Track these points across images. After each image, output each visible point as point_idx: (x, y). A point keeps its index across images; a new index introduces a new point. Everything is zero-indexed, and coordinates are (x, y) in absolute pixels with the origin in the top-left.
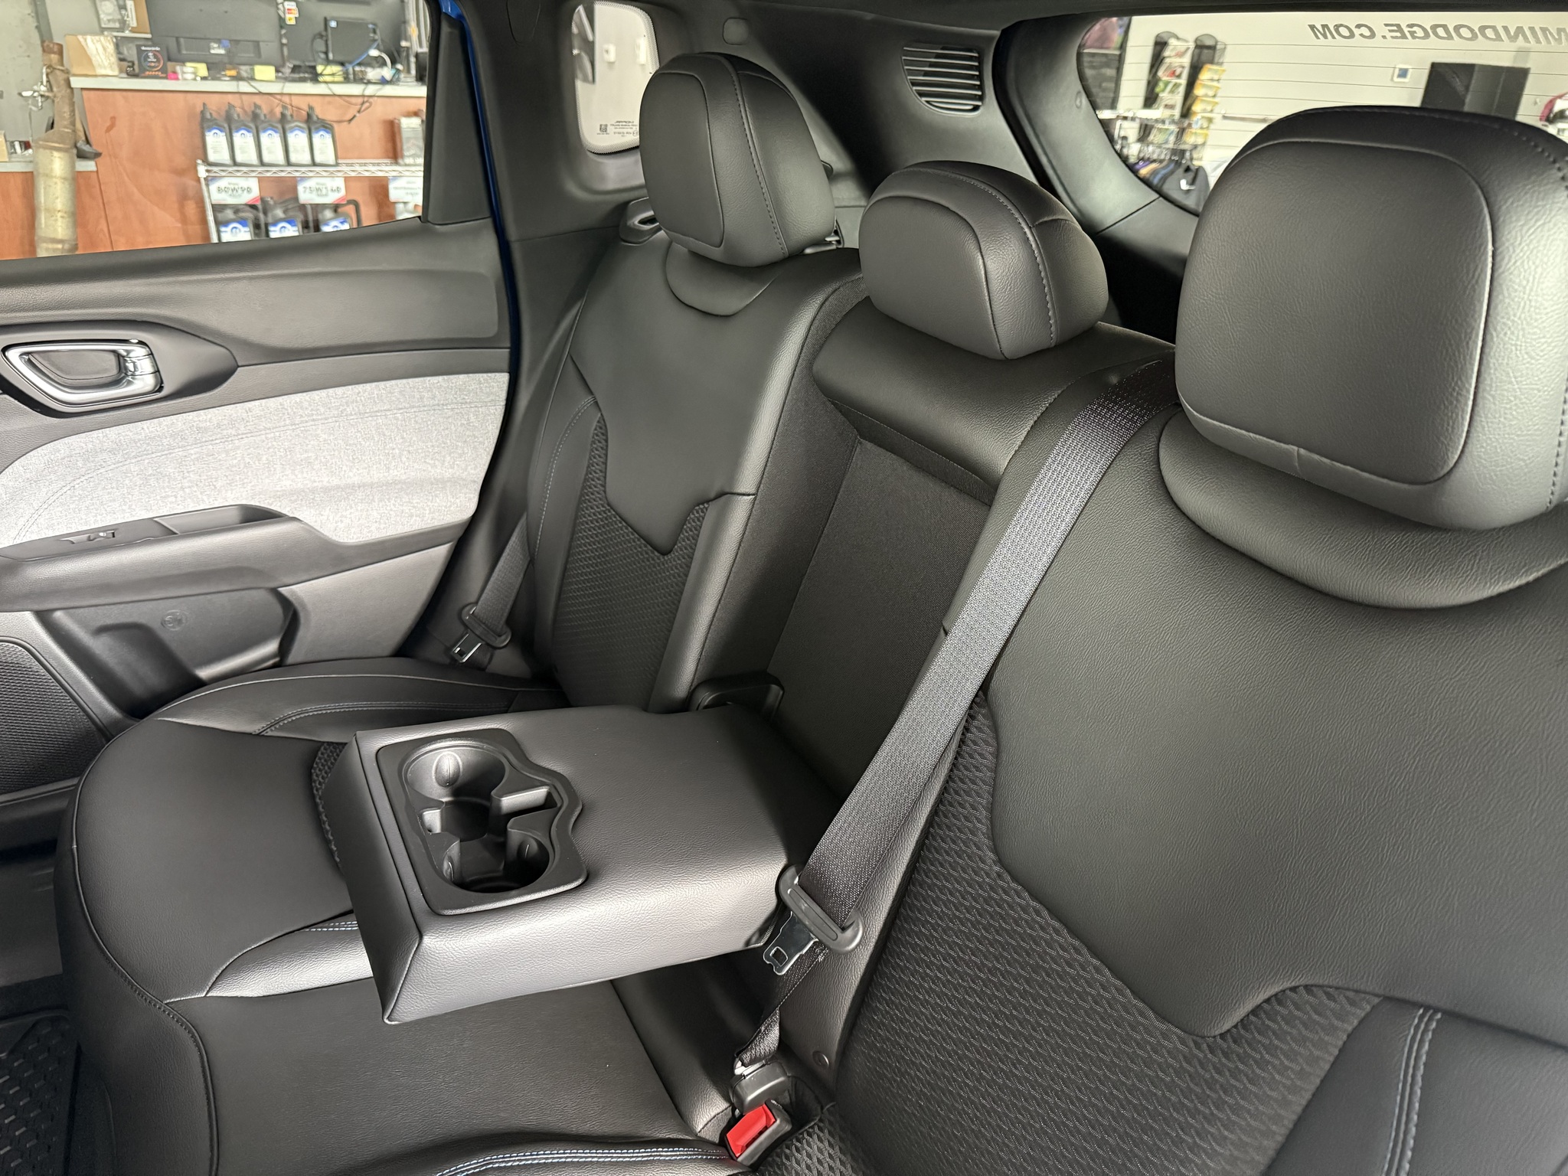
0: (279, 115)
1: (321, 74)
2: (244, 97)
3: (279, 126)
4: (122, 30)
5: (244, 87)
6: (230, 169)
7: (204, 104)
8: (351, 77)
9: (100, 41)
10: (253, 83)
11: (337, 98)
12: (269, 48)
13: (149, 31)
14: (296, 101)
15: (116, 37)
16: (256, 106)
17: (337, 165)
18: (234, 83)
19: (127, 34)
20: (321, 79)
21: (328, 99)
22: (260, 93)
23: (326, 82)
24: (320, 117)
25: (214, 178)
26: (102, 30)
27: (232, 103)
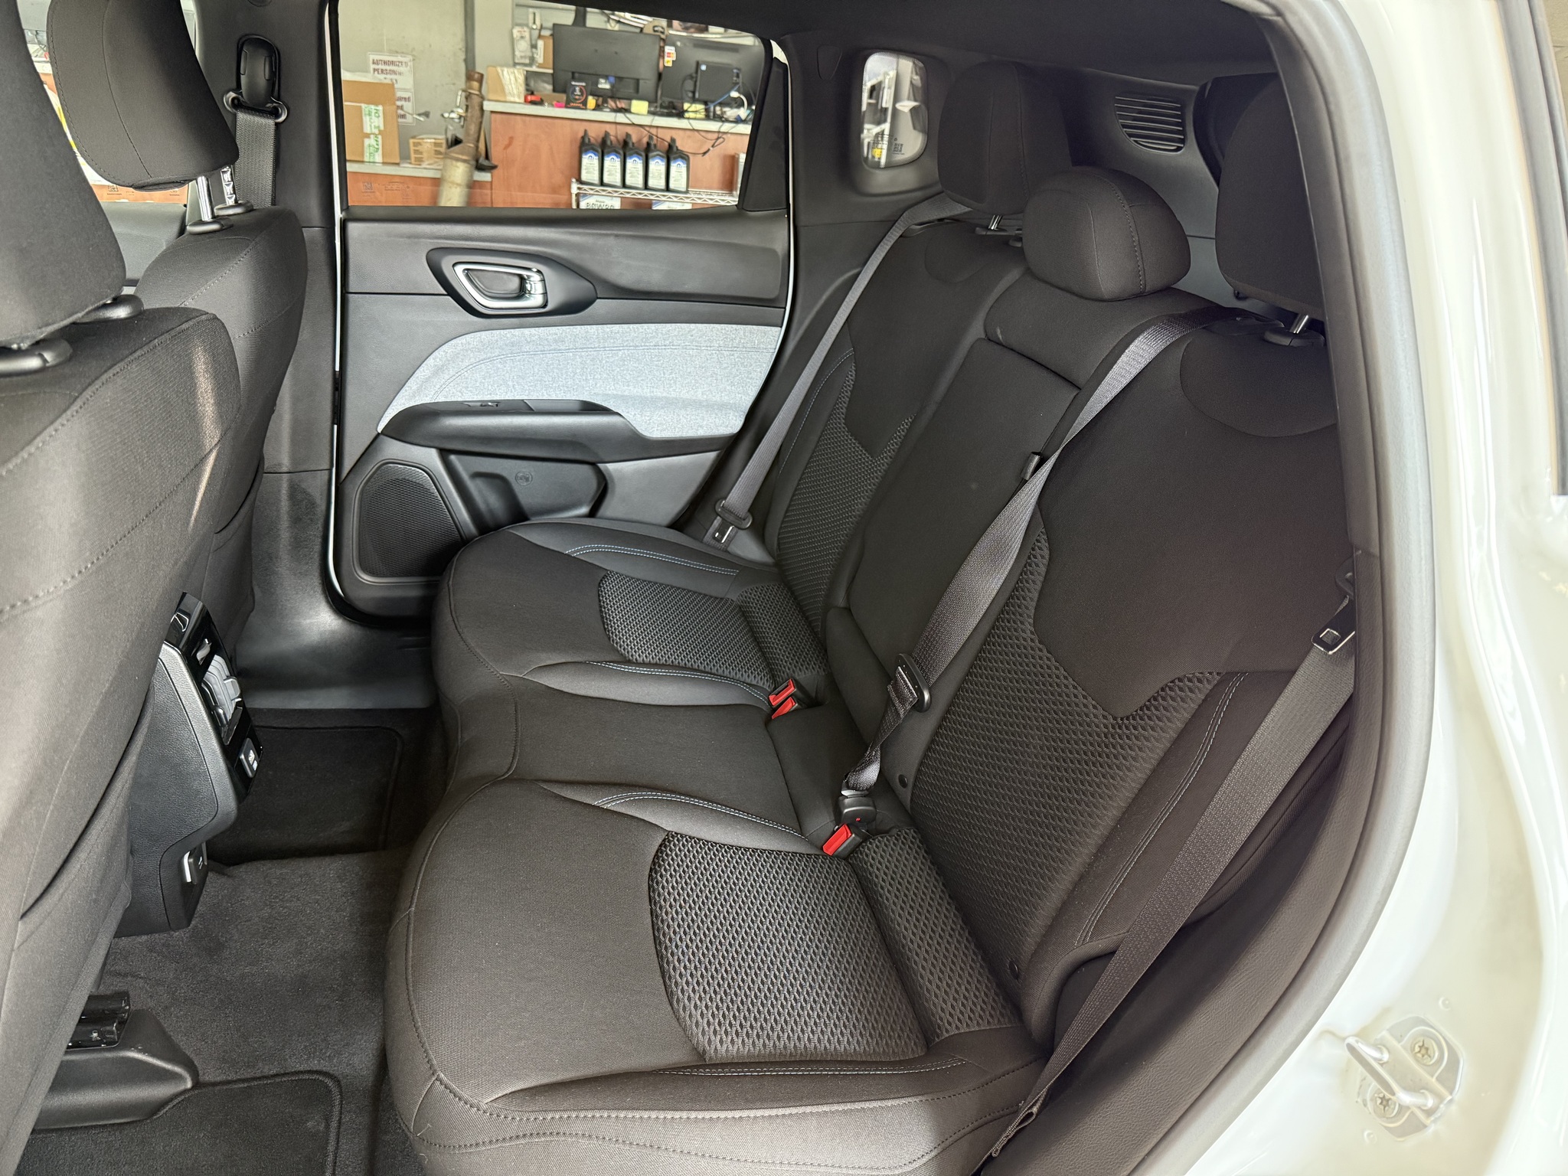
0: (645, 145)
1: (687, 111)
2: (619, 127)
3: (643, 154)
4: (530, 65)
5: (621, 118)
6: (598, 188)
7: (586, 131)
8: (712, 114)
9: (514, 73)
10: (628, 115)
11: (696, 133)
12: (648, 84)
13: (551, 65)
14: (661, 133)
15: (527, 71)
16: (628, 135)
17: (687, 192)
18: (613, 114)
19: (534, 69)
20: (686, 115)
21: (688, 133)
22: (633, 124)
23: (689, 118)
24: (679, 148)
25: (585, 195)
26: (515, 64)
27: (608, 130)
